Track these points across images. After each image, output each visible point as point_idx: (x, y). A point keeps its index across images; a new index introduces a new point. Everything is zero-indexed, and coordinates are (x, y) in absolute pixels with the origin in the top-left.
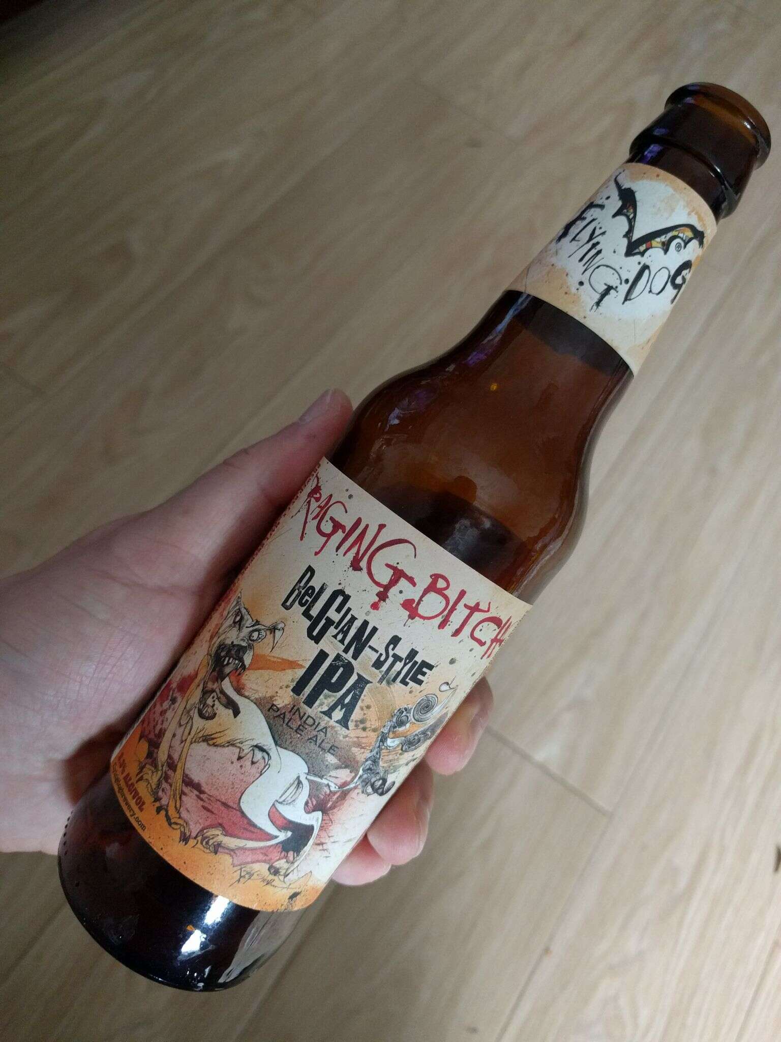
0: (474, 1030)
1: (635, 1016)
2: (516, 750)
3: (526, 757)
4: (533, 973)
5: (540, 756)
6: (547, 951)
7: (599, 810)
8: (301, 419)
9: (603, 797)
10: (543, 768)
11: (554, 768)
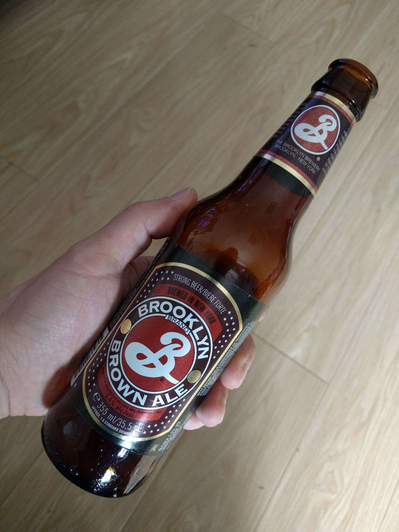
0: (262, 488)
1: (342, 481)
2: (280, 352)
3: (285, 355)
4: (291, 459)
5: (292, 355)
6: (297, 450)
7: (322, 381)
8: (172, 197)
9: (324, 374)
10: (294, 361)
11: (299, 361)
